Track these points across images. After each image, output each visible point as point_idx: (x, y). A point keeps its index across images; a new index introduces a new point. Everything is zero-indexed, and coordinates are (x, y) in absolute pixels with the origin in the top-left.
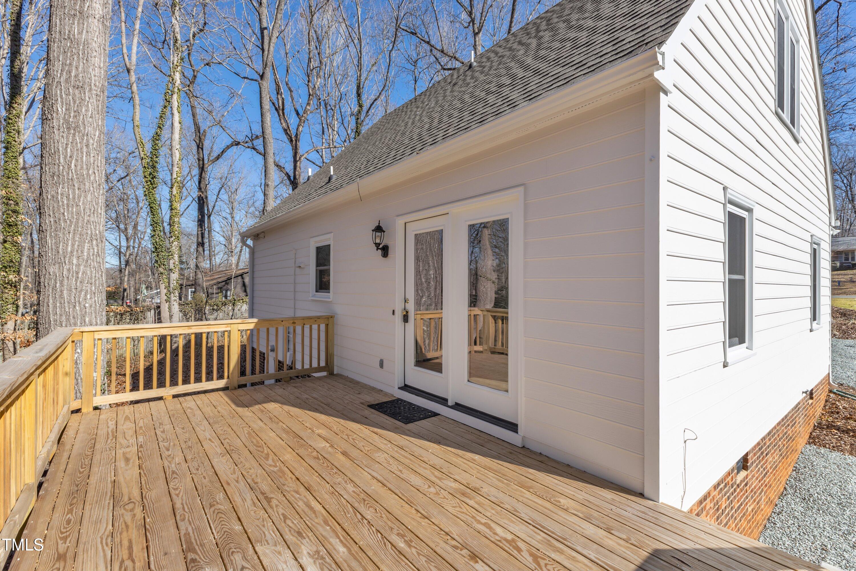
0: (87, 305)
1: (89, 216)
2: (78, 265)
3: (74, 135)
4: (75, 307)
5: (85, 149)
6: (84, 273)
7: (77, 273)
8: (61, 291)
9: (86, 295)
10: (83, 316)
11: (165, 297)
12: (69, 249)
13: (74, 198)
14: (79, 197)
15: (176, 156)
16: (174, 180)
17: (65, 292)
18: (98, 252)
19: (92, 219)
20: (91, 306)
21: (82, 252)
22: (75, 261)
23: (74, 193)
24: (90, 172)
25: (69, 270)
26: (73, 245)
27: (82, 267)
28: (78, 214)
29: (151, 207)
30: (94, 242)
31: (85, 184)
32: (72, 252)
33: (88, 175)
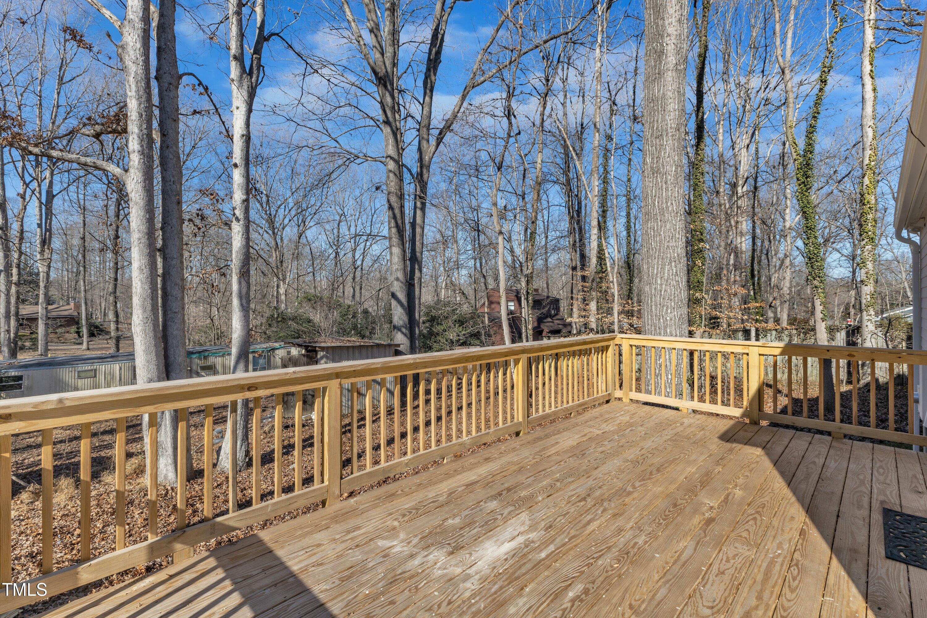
0: (668, 318)
1: (669, 242)
2: (661, 285)
3: (657, 177)
4: (659, 319)
5: (664, 187)
6: (665, 291)
7: (661, 291)
8: (651, 306)
9: (667, 310)
10: (665, 328)
11: (821, 316)
12: (655, 272)
13: (657, 229)
14: (661, 227)
15: (867, 137)
16: (865, 167)
17: (653, 307)
18: (676, 272)
19: (671, 244)
20: (671, 319)
21: (664, 274)
22: (659, 282)
23: (657, 225)
24: (669, 204)
25: (655, 289)
26: (658, 268)
27: (664, 286)
28: (660, 242)
29: (804, 212)
30: (673, 264)
31: (665, 216)
32: (657, 274)
33: (667, 207)
